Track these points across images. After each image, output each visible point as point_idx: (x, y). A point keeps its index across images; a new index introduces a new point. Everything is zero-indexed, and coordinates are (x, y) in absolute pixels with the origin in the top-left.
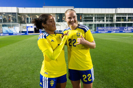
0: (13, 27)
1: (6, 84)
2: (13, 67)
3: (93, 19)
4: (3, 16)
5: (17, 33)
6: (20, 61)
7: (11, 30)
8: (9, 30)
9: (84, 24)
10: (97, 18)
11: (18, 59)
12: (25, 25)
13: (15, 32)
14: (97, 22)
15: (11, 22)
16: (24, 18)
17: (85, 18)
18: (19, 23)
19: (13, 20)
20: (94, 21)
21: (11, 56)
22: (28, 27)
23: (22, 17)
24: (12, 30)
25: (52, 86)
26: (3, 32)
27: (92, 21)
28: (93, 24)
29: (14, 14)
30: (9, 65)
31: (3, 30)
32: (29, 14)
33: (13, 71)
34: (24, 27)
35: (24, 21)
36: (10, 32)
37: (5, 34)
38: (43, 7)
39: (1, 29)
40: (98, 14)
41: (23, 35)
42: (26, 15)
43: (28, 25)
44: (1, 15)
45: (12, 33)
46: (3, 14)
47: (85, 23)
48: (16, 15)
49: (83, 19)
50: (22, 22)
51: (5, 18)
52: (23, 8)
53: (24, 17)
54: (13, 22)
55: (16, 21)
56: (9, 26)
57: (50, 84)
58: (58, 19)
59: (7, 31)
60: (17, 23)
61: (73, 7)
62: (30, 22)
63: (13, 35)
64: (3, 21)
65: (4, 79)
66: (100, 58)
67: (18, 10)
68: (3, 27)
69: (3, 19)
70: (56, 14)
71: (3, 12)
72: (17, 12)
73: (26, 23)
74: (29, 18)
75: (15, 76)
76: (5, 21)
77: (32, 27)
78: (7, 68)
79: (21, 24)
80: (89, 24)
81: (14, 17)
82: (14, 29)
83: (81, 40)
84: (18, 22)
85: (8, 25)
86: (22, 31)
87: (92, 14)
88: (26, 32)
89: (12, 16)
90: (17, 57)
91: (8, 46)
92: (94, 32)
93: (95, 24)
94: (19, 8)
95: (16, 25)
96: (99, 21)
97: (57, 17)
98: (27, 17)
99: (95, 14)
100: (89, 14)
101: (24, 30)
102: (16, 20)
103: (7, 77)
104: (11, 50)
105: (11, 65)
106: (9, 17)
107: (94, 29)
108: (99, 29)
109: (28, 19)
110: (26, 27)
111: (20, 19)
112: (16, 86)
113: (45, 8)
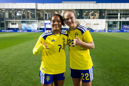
0: (32, 23)
1: (17, 78)
2: (26, 63)
3: (118, 15)
4: (22, 12)
5: (36, 29)
6: (33, 58)
7: (29, 26)
8: (28, 26)
9: (107, 21)
10: (123, 14)
11: (32, 57)
12: (43, 22)
13: (33, 29)
14: (123, 20)
15: (30, 19)
16: (42, 15)
17: (108, 14)
18: (37, 20)
19: (32, 16)
20: (119, 18)
21: (26, 53)
22: (46, 24)
23: (41, 13)
24: (31, 27)
25: (48, 81)
26: (22, 29)
27: (117, 18)
28: (118, 21)
29: (32, 10)
30: (23, 61)
31: (22, 26)
32: (47, 11)
33: (25, 67)
34: (42, 24)
35: (42, 17)
36: (28, 29)
37: (24, 30)
38: (63, 2)
39: (20, 25)
40: (123, 10)
41: (41, 32)
42: (44, 11)
43: (46, 22)
44: (21, 12)
45: (30, 29)
46: (22, 10)
47: (109, 20)
48: (35, 11)
49: (106, 16)
50: (40, 19)
51: (24, 14)
52: (42, 4)
53: (43, 13)
54: (32, 19)
55: (34, 18)
56: (28, 23)
57: (46, 79)
58: (78, 16)
59: (26, 28)
60: (35, 20)
61: (95, 2)
62: (48, 19)
63: (31, 32)
64: (22, 17)
65: (17, 74)
66: (116, 61)
67: (37, 6)
68: (22, 24)
69: (22, 15)
70: (76, 10)
71: (23, 8)
72: (36, 8)
73: (44, 20)
74: (48, 14)
75: (26, 72)
76: (24, 17)
77: (50, 24)
78: (20, 64)
79: (39, 21)
80: (113, 21)
81: (33, 13)
82: (32, 26)
83: (76, 41)
84: (37, 18)
85: (27, 21)
86: (40, 28)
87: (117, 10)
88: (44, 29)
89: (31, 12)
90: (31, 54)
91: (25, 43)
92: (118, 31)
93: (120, 22)
94: (37, 4)
95: (35, 21)
96: (126, 18)
97: (77, 13)
98: (45, 13)
99: (121, 10)
100: (113, 10)
101: (42, 27)
102: (34, 16)
103: (20, 72)
104: (27, 47)
105: (25, 61)
106: (28, 13)
107: (119, 27)
108: (125, 28)
109: (46, 15)
110: (44, 24)
111: (39, 15)
112: (26, 81)
113: (64, 4)
